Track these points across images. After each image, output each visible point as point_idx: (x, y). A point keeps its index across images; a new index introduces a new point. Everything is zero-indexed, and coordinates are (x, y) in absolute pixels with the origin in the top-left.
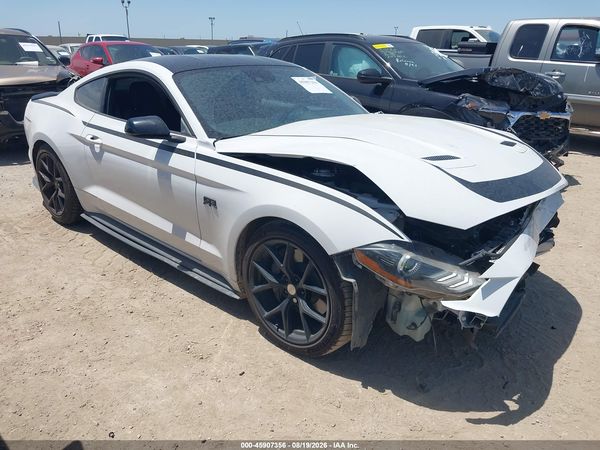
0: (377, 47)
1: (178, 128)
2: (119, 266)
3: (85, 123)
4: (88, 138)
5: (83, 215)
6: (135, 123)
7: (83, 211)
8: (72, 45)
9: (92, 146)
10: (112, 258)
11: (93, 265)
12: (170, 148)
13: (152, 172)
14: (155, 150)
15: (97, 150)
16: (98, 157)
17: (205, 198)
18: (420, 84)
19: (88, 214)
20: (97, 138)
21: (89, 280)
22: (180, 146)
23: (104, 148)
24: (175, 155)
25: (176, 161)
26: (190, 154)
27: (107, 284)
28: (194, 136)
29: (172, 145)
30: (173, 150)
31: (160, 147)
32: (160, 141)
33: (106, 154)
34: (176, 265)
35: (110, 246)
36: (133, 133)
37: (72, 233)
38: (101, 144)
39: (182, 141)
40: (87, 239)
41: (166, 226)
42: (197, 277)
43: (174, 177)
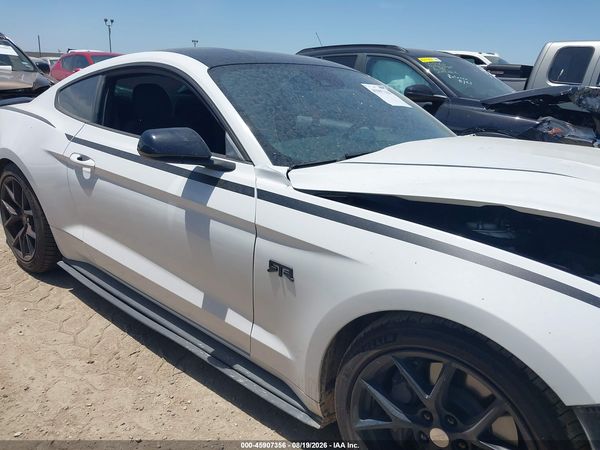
0: (424, 60)
1: (221, 148)
2: (113, 346)
3: (69, 137)
4: (74, 158)
5: (61, 264)
6: (154, 137)
7: (61, 257)
8: (52, 58)
9: (78, 169)
10: (102, 330)
11: (74, 343)
12: (208, 178)
13: (176, 214)
14: (182, 181)
15: (87, 175)
16: (88, 185)
17: (272, 263)
18: (484, 104)
19: (69, 262)
20: (87, 158)
21: (69, 373)
22: (226, 176)
23: (97, 174)
24: (217, 191)
25: (220, 199)
26: (246, 190)
27: (96, 379)
28: (248, 160)
29: (213, 174)
30: (216, 182)
31: (192, 176)
32: (191, 167)
33: (99, 182)
34: (205, 356)
35: (98, 310)
36: (151, 154)
37: (44, 287)
38: (94, 169)
39: (231, 168)
40: (66, 296)
41: (194, 297)
42: (241, 380)
43: (214, 225)
